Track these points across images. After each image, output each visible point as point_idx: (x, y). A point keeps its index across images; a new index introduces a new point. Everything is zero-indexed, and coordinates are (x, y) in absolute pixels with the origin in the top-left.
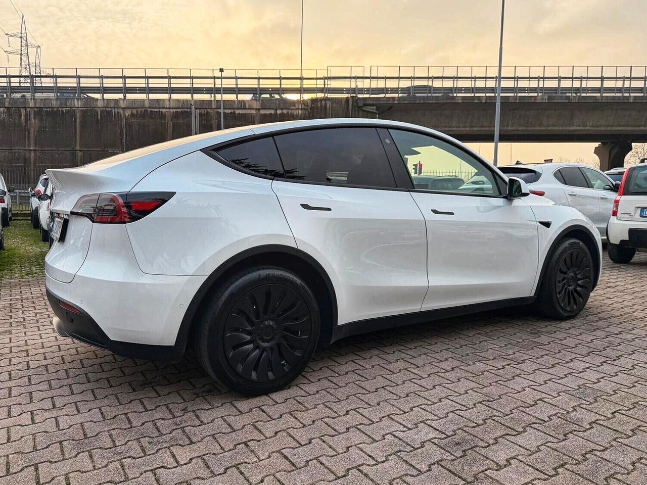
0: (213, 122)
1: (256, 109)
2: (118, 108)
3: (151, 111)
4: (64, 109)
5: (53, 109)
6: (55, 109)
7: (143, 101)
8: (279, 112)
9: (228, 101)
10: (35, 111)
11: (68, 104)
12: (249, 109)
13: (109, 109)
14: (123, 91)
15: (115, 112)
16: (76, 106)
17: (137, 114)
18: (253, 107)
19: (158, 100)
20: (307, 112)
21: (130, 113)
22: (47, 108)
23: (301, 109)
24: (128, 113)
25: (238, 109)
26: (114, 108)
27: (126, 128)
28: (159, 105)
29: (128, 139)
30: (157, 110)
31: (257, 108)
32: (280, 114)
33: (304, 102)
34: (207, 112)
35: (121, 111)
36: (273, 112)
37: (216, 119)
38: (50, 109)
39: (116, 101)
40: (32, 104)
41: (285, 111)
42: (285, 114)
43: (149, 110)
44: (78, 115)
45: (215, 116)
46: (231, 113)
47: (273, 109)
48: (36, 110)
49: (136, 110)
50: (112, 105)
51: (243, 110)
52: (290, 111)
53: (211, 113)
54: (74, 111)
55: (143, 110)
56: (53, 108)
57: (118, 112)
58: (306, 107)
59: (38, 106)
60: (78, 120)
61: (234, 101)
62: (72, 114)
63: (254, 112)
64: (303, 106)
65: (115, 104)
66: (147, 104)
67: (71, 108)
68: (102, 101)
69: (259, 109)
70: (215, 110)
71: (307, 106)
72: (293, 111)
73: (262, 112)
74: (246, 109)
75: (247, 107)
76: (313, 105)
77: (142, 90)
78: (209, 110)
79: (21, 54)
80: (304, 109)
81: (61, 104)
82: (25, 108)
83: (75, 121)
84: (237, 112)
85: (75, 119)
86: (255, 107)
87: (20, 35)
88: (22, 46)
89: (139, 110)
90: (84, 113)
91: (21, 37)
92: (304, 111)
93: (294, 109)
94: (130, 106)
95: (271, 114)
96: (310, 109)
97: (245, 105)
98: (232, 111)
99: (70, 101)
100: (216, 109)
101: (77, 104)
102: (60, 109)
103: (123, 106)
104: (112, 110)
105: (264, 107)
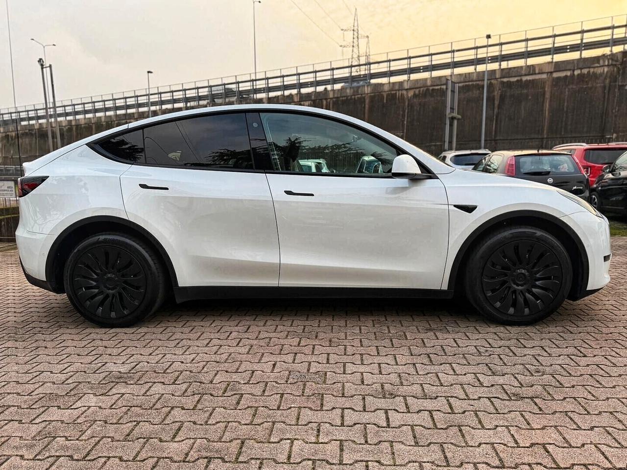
0: (496, 92)
1: (548, 73)
2: (402, 90)
3: (433, 89)
4: (356, 96)
5: (347, 99)
6: (349, 98)
7: (426, 80)
8: (577, 72)
9: (514, 68)
10: (333, 101)
11: (360, 92)
12: (539, 73)
13: (394, 92)
14: (408, 72)
15: (399, 94)
16: (366, 92)
17: (419, 94)
18: (544, 71)
19: (440, 78)
20: (615, 69)
21: (412, 94)
22: (342, 97)
23: (608, 65)
24: (411, 93)
25: (526, 75)
26: (399, 90)
27: (408, 109)
28: (441, 81)
29: (409, 120)
30: (439, 87)
31: (549, 71)
32: (578, 75)
33: (613, 56)
34: (490, 82)
35: (405, 92)
36: (569, 73)
37: (500, 89)
38: (345, 98)
39: (401, 83)
40: (331, 96)
41: (585, 71)
42: (584, 74)
43: (431, 88)
44: (367, 101)
45: (498, 86)
46: (518, 81)
47: (570, 70)
48: (334, 99)
49: (418, 90)
50: (397, 87)
51: (531, 76)
52: (592, 70)
53: (495, 84)
54: (364, 98)
55: (425, 89)
56: (347, 97)
57: (401, 94)
58: (614, 63)
59: (336, 96)
60: (367, 106)
61: (521, 67)
62: (362, 100)
63: (544, 76)
64: (610, 61)
65: (399, 87)
66: (429, 83)
67: (361, 95)
68: (388, 85)
69: (551, 73)
70: (499, 80)
71: (617, 61)
72: (596, 70)
73: (555, 75)
74: (535, 74)
75: (537, 71)
76: (625, 59)
77: (426, 69)
78: (492, 81)
79: (353, 46)
80: (612, 65)
81: (354, 91)
82: (326, 99)
83: (364, 107)
84: (524, 78)
85: (365, 105)
86: (547, 71)
87: (353, 28)
88: (354, 38)
89: (422, 89)
90: (372, 99)
91: (354, 30)
92: (611, 68)
93: (597, 67)
94: (413, 87)
95: (566, 76)
96: (621, 65)
97: (534, 70)
98: (519, 78)
99: (361, 88)
100: (500, 78)
101: (367, 90)
102: (353, 97)
103: (406, 88)
104: (396, 93)
105: (558, 70)
